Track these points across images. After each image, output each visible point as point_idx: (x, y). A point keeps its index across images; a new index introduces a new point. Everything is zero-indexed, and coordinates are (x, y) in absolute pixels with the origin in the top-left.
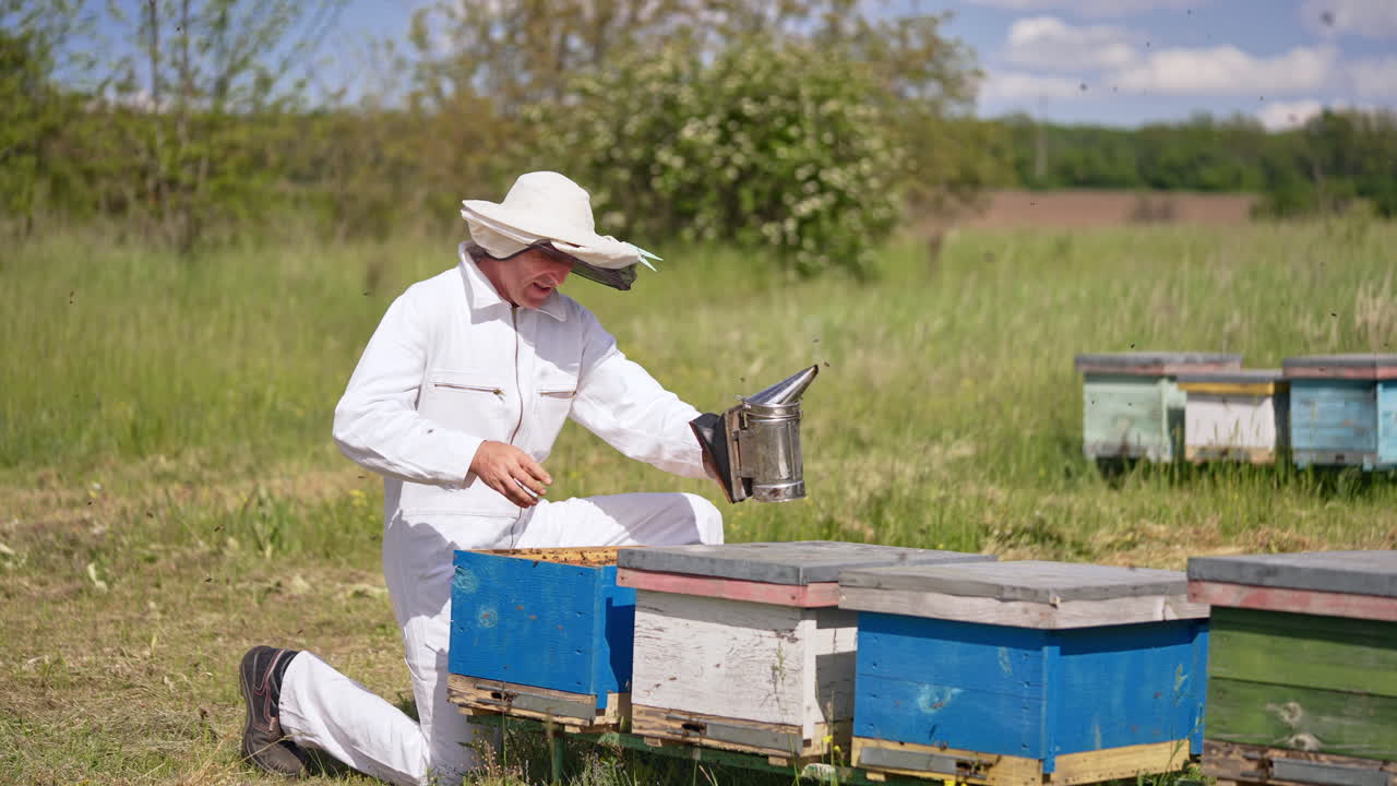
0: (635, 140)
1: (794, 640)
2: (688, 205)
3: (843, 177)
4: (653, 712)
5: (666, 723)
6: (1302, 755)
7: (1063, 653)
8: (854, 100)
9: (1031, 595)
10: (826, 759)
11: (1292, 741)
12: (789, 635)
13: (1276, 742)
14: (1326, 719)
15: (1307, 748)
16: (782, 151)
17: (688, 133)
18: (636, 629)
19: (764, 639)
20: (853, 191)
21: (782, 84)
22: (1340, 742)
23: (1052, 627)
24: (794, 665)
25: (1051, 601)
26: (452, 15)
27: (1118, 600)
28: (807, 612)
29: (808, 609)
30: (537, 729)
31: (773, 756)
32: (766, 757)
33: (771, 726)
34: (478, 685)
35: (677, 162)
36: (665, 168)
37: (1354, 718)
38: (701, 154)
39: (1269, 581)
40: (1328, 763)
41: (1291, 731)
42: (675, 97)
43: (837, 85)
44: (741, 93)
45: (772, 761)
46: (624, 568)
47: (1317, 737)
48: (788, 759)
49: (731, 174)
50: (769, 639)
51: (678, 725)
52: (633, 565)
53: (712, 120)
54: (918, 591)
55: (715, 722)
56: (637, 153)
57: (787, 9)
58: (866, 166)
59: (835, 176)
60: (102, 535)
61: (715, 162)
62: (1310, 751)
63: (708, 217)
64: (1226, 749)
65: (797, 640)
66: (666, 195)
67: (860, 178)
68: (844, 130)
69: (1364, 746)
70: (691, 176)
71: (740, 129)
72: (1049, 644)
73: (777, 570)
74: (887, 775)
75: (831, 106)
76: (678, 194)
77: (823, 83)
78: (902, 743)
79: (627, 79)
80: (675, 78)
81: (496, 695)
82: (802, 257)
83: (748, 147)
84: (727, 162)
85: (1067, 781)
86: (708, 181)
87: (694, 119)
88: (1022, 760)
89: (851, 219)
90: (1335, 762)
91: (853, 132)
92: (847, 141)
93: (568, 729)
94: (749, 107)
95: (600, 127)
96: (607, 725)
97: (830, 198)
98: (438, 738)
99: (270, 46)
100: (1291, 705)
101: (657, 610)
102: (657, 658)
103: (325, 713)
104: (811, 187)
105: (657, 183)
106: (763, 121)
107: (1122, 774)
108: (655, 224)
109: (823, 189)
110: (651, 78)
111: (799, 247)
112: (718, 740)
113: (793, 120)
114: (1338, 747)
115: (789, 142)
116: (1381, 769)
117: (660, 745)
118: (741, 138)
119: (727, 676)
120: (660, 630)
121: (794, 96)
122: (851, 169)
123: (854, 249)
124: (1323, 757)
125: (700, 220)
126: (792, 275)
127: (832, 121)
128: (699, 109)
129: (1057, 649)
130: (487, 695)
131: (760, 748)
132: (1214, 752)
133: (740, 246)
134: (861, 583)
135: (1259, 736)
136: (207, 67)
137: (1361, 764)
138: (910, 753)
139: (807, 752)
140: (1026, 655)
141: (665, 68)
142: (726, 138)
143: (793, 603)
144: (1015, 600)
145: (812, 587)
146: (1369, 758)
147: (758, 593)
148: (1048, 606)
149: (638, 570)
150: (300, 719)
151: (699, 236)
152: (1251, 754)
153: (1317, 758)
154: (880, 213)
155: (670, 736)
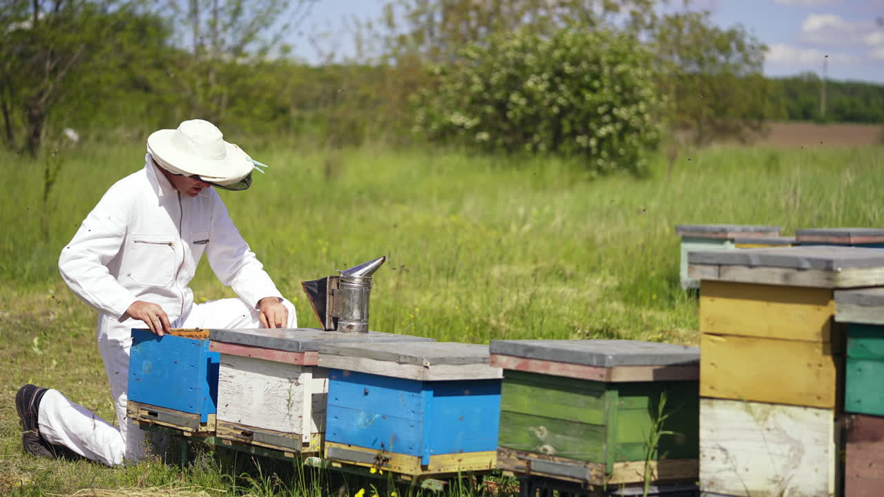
0: (498, 87)
1: (298, 384)
2: (529, 129)
3: (628, 113)
4: (227, 424)
5: (233, 431)
6: (546, 457)
7: (435, 395)
8: (635, 64)
9: (414, 361)
10: (317, 454)
11: (541, 449)
12: (296, 381)
13: (533, 449)
14: (558, 436)
15: (549, 453)
16: (588, 96)
17: (530, 84)
18: (220, 376)
19: (283, 384)
20: (635, 122)
21: (589, 53)
22: (566, 450)
23: (425, 379)
24: (298, 399)
25: (424, 364)
26: (408, 7)
27: (472, 365)
28: (306, 368)
29: (307, 366)
30: (174, 434)
31: (287, 452)
32: (283, 451)
33: (285, 434)
34: (142, 407)
35: (523, 102)
36: (516, 105)
37: (575, 436)
38: (538, 97)
39: (529, 355)
40: (559, 463)
41: (541, 443)
42: (522, 60)
43: (625, 55)
44: (563, 58)
45: (286, 454)
46: (212, 340)
47: (555, 448)
48: (294, 453)
49: (555, 110)
50: (285, 383)
51: (239, 433)
52: (217, 339)
53: (545, 76)
54: (358, 357)
55: (258, 431)
56: (499, 96)
57: (610, 8)
58: (642, 107)
59: (622, 112)
60: (54, 320)
61: (545, 103)
62: (551, 455)
63: (542, 136)
64: (508, 453)
65: (299, 384)
66: (517, 122)
67: (639, 114)
68: (628, 84)
69: (577, 453)
70: (530, 111)
71: (563, 82)
72: (427, 390)
73: (288, 343)
74: (342, 464)
75: (620, 68)
76: (523, 122)
77: (616, 53)
78: (350, 446)
79: (493, 50)
80: (524, 49)
81: (150, 413)
82: (600, 162)
83: (567, 93)
84: (552, 103)
85: (440, 470)
86: (542, 114)
87: (533, 75)
88: (409, 457)
89: (631, 139)
90: (562, 461)
91: (634, 86)
92: (631, 90)
93: (185, 434)
94: (568, 68)
95: (476, 79)
96: (207, 432)
97: (619, 126)
98: (131, 439)
99: (267, 26)
100: (542, 428)
101: (230, 365)
102: (230, 393)
103: (64, 426)
104: (607, 118)
105: (510, 115)
106: (579, 76)
107: (480, 467)
108: (509, 140)
109: (615, 120)
110: (508, 49)
111: (598, 156)
112: (259, 441)
113: (596, 77)
114: (564, 453)
115: (594, 91)
116: (585, 467)
117: (231, 444)
118: (562, 87)
119: (265, 404)
120: (231, 377)
121: (597, 62)
122: (633, 109)
123: (634, 158)
124: (556, 459)
125: (536, 138)
126: (594, 173)
127: (621, 76)
128: (537, 69)
129: (431, 393)
130: (146, 413)
131: (280, 447)
132: (502, 454)
133: (563, 156)
134: (329, 352)
135: (525, 445)
136: (230, 39)
137: (576, 463)
138: (353, 451)
139: (306, 450)
140: (413, 396)
141: (517, 43)
142: (553, 88)
143: (296, 363)
144: (405, 363)
145: (306, 353)
146: (581, 460)
147: (279, 356)
148: (422, 367)
149: (219, 341)
150: (50, 429)
151: (535, 149)
152: (521, 456)
153: (553, 459)
154: (651, 136)
155: (235, 439)
